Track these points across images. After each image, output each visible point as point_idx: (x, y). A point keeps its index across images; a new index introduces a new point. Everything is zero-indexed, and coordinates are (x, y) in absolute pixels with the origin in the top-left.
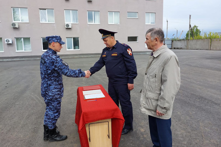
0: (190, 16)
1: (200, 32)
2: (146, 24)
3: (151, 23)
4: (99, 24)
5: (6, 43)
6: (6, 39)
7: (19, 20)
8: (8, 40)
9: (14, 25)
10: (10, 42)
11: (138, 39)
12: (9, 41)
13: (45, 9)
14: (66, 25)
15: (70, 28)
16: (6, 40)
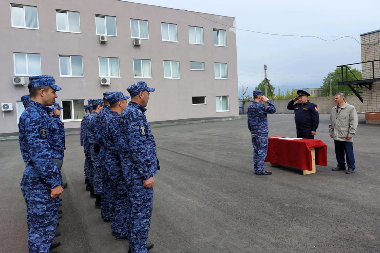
0: (265, 66)
1: (274, 88)
2: (216, 78)
3: (222, 77)
4: (151, 78)
5: (3, 110)
6: (2, 104)
7: (26, 74)
8: (7, 105)
9: (17, 80)
10: (10, 109)
11: (206, 100)
12: (8, 107)
13: (69, 56)
14: (103, 80)
15: (108, 85)
16: (4, 106)
